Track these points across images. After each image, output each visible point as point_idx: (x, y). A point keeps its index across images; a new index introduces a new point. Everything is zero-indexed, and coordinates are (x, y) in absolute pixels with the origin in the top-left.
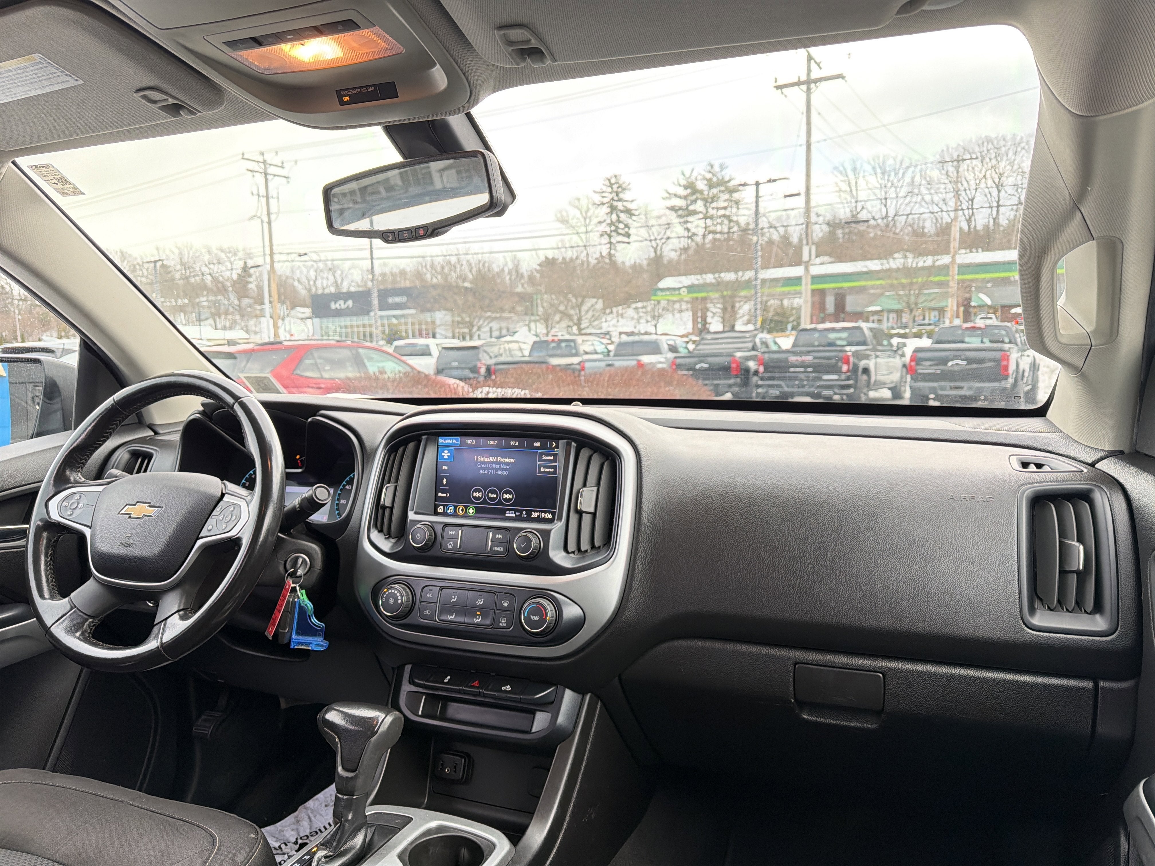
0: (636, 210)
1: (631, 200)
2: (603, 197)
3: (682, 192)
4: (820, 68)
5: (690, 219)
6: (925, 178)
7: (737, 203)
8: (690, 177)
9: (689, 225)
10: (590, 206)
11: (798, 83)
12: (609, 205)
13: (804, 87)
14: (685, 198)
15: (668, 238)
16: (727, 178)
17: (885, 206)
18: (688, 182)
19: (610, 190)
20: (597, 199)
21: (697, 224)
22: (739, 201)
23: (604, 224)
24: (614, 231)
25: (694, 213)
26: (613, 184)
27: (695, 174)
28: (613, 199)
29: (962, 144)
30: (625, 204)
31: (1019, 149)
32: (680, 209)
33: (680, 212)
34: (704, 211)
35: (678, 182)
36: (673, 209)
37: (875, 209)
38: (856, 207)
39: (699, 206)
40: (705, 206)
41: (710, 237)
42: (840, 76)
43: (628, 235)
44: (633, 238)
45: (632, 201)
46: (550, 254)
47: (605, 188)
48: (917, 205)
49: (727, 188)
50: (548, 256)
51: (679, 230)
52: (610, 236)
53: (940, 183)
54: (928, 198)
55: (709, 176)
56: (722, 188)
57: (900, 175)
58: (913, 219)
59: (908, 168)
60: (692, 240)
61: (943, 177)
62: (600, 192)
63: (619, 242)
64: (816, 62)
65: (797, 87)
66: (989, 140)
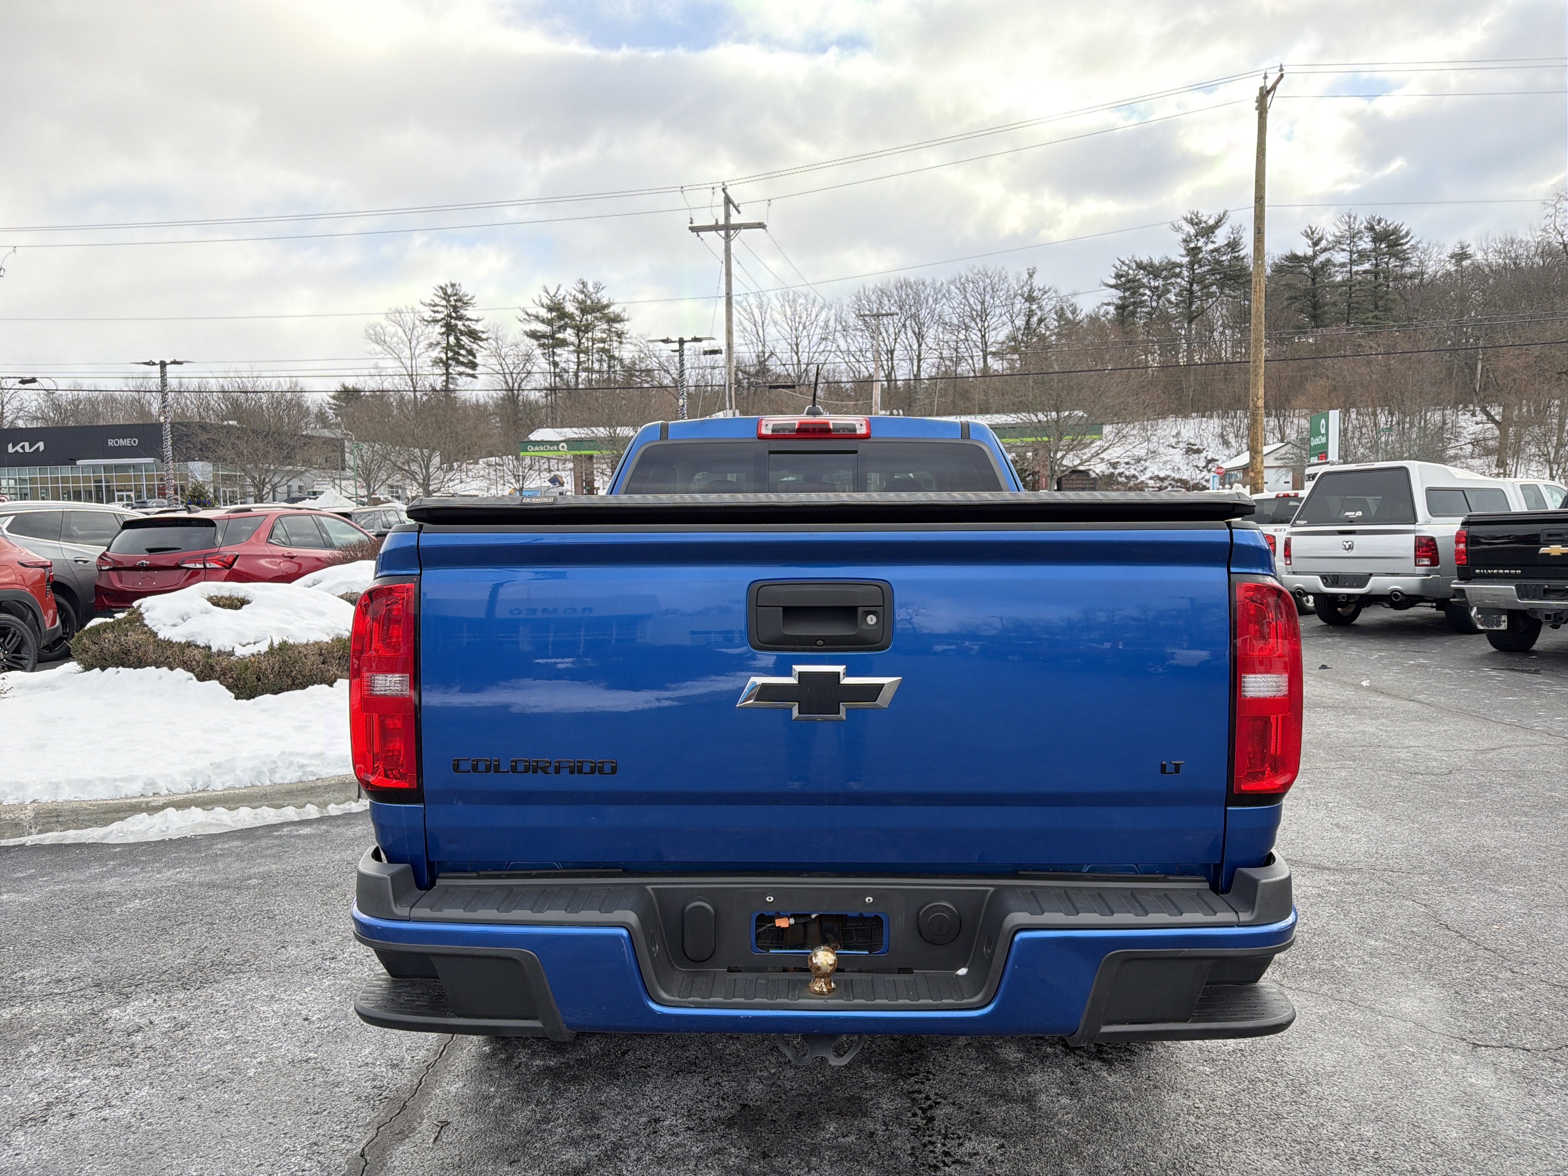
0: (483, 332)
1: (475, 318)
2: (435, 312)
3: (544, 313)
4: (739, 212)
5: (558, 351)
6: (841, 323)
7: (620, 335)
8: (554, 296)
9: (557, 359)
10: (417, 323)
11: (716, 228)
12: (444, 322)
13: (722, 233)
14: (549, 322)
15: (529, 373)
16: (605, 301)
17: (797, 353)
18: (552, 301)
19: (444, 303)
20: (427, 314)
21: (566, 357)
22: (623, 333)
23: (439, 349)
24: (453, 359)
25: (563, 343)
26: (449, 296)
27: (562, 292)
28: (449, 316)
29: (879, 285)
30: (467, 323)
31: (939, 296)
32: (544, 336)
33: (543, 341)
34: (576, 342)
35: (540, 301)
36: (533, 335)
37: (785, 356)
38: (764, 352)
39: (569, 335)
40: (577, 335)
41: (583, 375)
42: (761, 226)
43: (474, 365)
44: (480, 369)
45: (477, 321)
46: (350, 383)
47: (437, 300)
48: (832, 354)
49: (605, 315)
50: (347, 385)
51: (541, 363)
52: (447, 366)
53: (857, 329)
54: (843, 346)
55: (581, 297)
56: (598, 315)
57: (813, 317)
58: (828, 371)
59: (822, 309)
60: (561, 377)
61: (860, 323)
62: (430, 305)
63: (460, 374)
64: (734, 206)
65: (714, 233)
66: (908, 284)
